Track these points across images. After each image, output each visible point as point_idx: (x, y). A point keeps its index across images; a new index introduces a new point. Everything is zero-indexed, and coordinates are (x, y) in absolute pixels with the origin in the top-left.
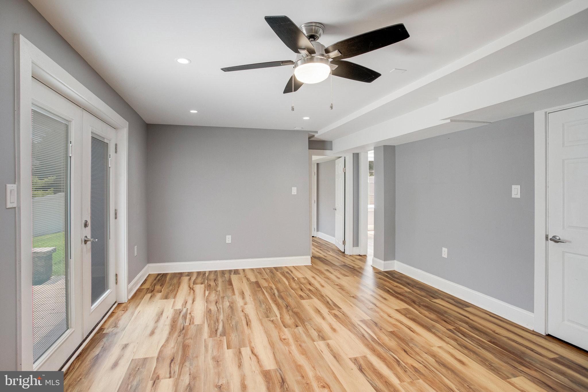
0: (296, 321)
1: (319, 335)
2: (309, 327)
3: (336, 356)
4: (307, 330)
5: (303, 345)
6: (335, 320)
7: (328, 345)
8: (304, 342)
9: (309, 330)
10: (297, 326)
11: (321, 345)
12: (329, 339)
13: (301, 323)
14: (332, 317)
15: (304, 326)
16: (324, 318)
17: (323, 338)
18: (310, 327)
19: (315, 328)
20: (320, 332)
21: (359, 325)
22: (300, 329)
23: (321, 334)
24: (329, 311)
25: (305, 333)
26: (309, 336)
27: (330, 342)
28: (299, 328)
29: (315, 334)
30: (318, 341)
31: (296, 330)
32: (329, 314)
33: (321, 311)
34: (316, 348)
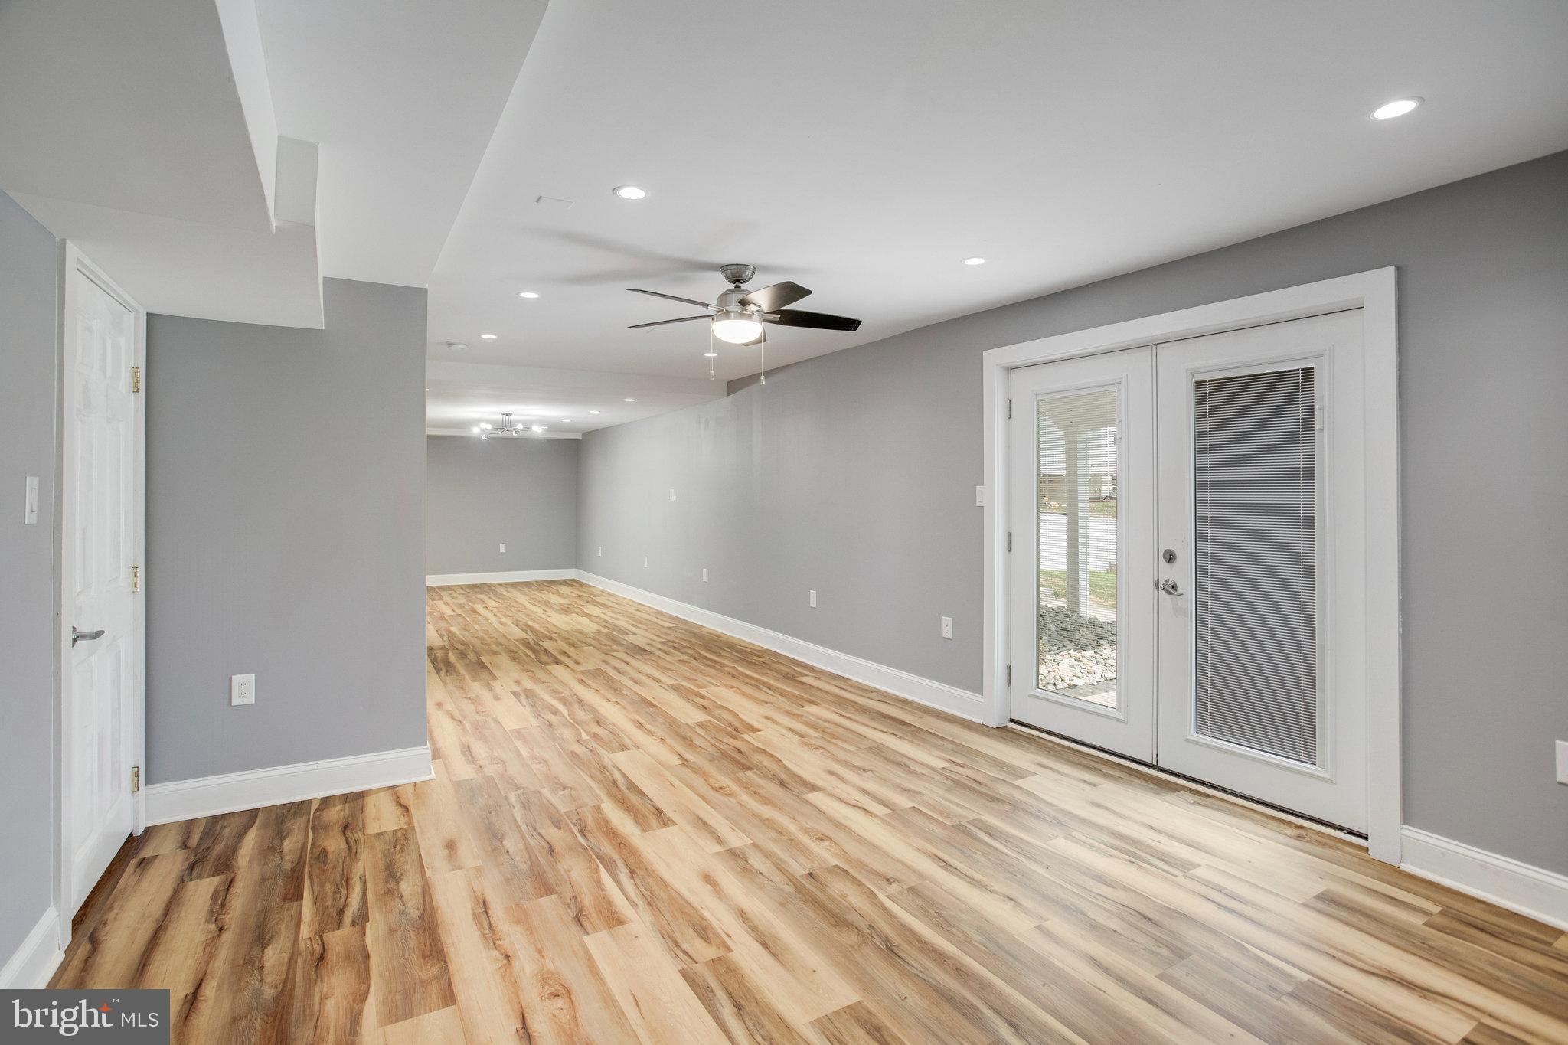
0: (824, 892)
1: (746, 861)
2: (779, 879)
3: (704, 825)
4: (780, 869)
5: (774, 835)
6: (706, 914)
7: (720, 841)
8: (775, 841)
9: (774, 868)
10: (811, 874)
11: (736, 840)
12: (718, 854)
13: (804, 886)
14: (715, 924)
15: (791, 878)
16: (742, 915)
17: (734, 855)
18: (777, 880)
19: (761, 876)
20: (745, 870)
21: (634, 905)
22: (799, 868)
23: (742, 863)
24: (729, 950)
25: (781, 860)
26: (768, 855)
27: (718, 848)
28: (803, 873)
29: (756, 861)
30: (745, 846)
31: (808, 866)
32: (726, 938)
33: (757, 947)
34: (744, 831)
